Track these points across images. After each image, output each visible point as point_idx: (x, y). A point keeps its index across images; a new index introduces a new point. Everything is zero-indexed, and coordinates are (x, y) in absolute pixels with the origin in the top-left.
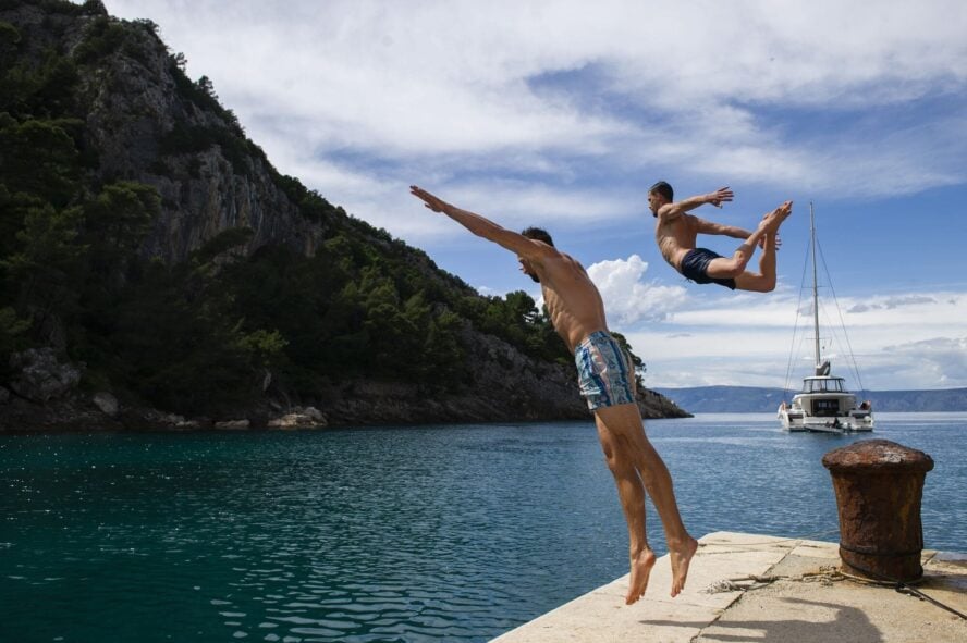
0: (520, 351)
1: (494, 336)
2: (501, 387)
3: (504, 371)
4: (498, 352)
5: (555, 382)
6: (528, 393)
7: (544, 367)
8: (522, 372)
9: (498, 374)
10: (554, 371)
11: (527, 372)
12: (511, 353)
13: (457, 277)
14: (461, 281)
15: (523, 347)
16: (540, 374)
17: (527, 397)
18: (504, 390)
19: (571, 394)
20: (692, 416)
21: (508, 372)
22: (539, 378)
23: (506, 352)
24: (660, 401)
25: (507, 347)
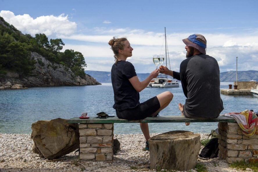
0: (46, 59)
1: (36, 53)
2: (40, 73)
3: (41, 67)
4: (38, 59)
5: (60, 71)
6: (51, 75)
7: (56, 65)
8: (48, 67)
9: (39, 68)
10: (60, 67)
11: (50, 67)
12: (43, 60)
13: (12, 25)
14: (14, 27)
15: (48, 58)
16: (55, 68)
17: (50, 77)
18: (41, 74)
19: (66, 76)
20: (101, 84)
21: (43, 67)
22: (55, 70)
23: (41, 59)
24: (90, 78)
25: (41, 57)
